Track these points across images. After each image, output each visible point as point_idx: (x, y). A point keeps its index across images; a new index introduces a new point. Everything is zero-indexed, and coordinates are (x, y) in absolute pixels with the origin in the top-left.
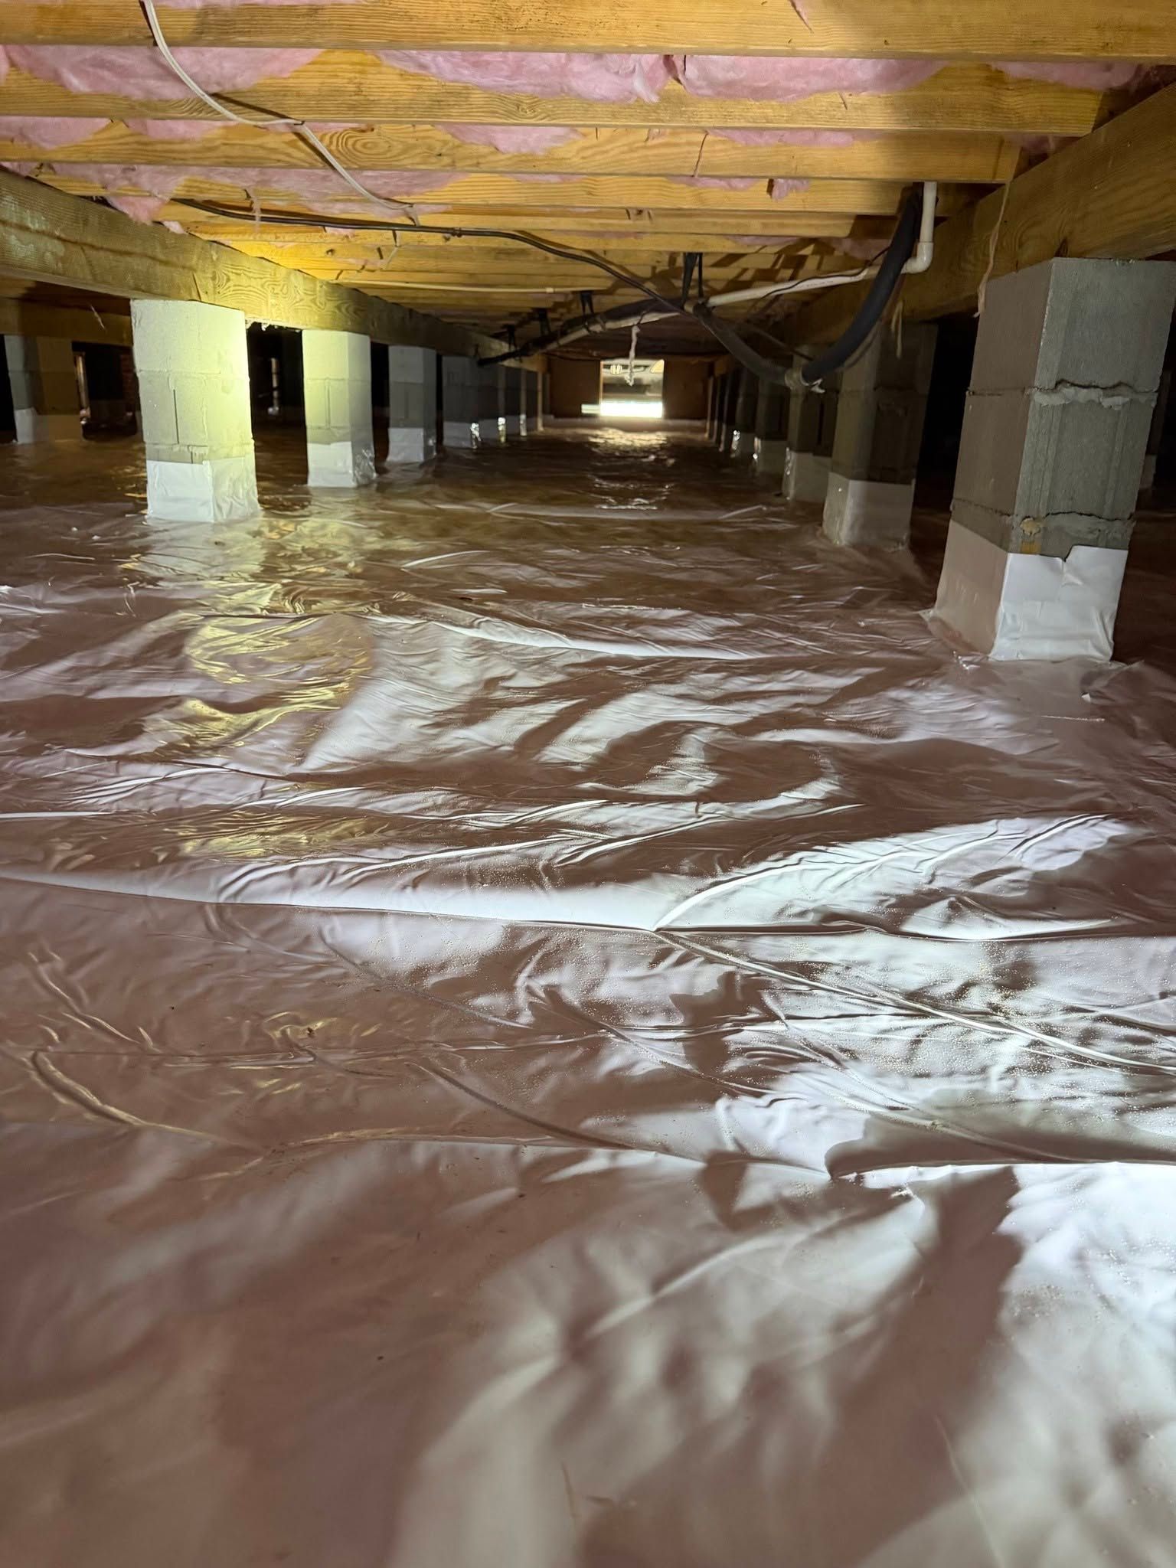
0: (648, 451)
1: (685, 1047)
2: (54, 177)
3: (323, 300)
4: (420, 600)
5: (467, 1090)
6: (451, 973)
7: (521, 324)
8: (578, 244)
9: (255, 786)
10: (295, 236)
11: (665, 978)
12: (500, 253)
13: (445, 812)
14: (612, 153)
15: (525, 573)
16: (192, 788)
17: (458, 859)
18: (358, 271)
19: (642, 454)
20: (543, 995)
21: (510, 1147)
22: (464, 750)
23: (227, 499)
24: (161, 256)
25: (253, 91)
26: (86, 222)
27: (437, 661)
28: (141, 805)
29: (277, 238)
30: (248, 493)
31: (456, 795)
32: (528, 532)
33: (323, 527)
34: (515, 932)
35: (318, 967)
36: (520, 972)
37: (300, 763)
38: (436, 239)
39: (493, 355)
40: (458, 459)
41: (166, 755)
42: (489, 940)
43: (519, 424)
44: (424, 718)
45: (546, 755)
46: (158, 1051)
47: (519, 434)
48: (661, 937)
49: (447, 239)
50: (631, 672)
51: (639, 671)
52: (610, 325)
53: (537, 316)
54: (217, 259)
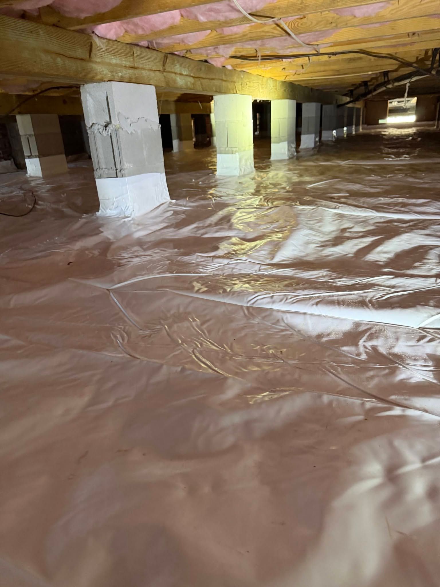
0: (408, 136)
1: (433, 374)
2: (191, 55)
3: (279, 88)
4: (315, 199)
5: (342, 379)
6: (332, 337)
7: (357, 88)
8: (384, 52)
9: (257, 267)
10: (271, 65)
11: (423, 347)
12: (351, 60)
13: (327, 278)
14: (405, 10)
15: (356, 187)
16: (236, 267)
17: (333, 296)
18: (294, 75)
19: (406, 137)
20: (371, 349)
21: (360, 402)
22: (333, 256)
23: (244, 167)
24: (225, 79)
25: (263, 10)
26: (201, 69)
27: (322, 222)
28: (220, 272)
29: (265, 66)
30: (250, 164)
31: (331, 272)
32: (357, 171)
33: (277, 174)
34: (357, 325)
35: (282, 331)
36: (361, 339)
37: (272, 259)
38: (325, 58)
39: (343, 102)
40: (327, 145)
41: (228, 256)
42: (347, 327)
43: (352, 130)
44: (317, 244)
45: (367, 258)
46: (231, 353)
47: (352, 133)
48: (421, 331)
49: (330, 57)
50: (404, 225)
51: (407, 225)
52: (396, 84)
53: (363, 84)
54: (243, 77)
